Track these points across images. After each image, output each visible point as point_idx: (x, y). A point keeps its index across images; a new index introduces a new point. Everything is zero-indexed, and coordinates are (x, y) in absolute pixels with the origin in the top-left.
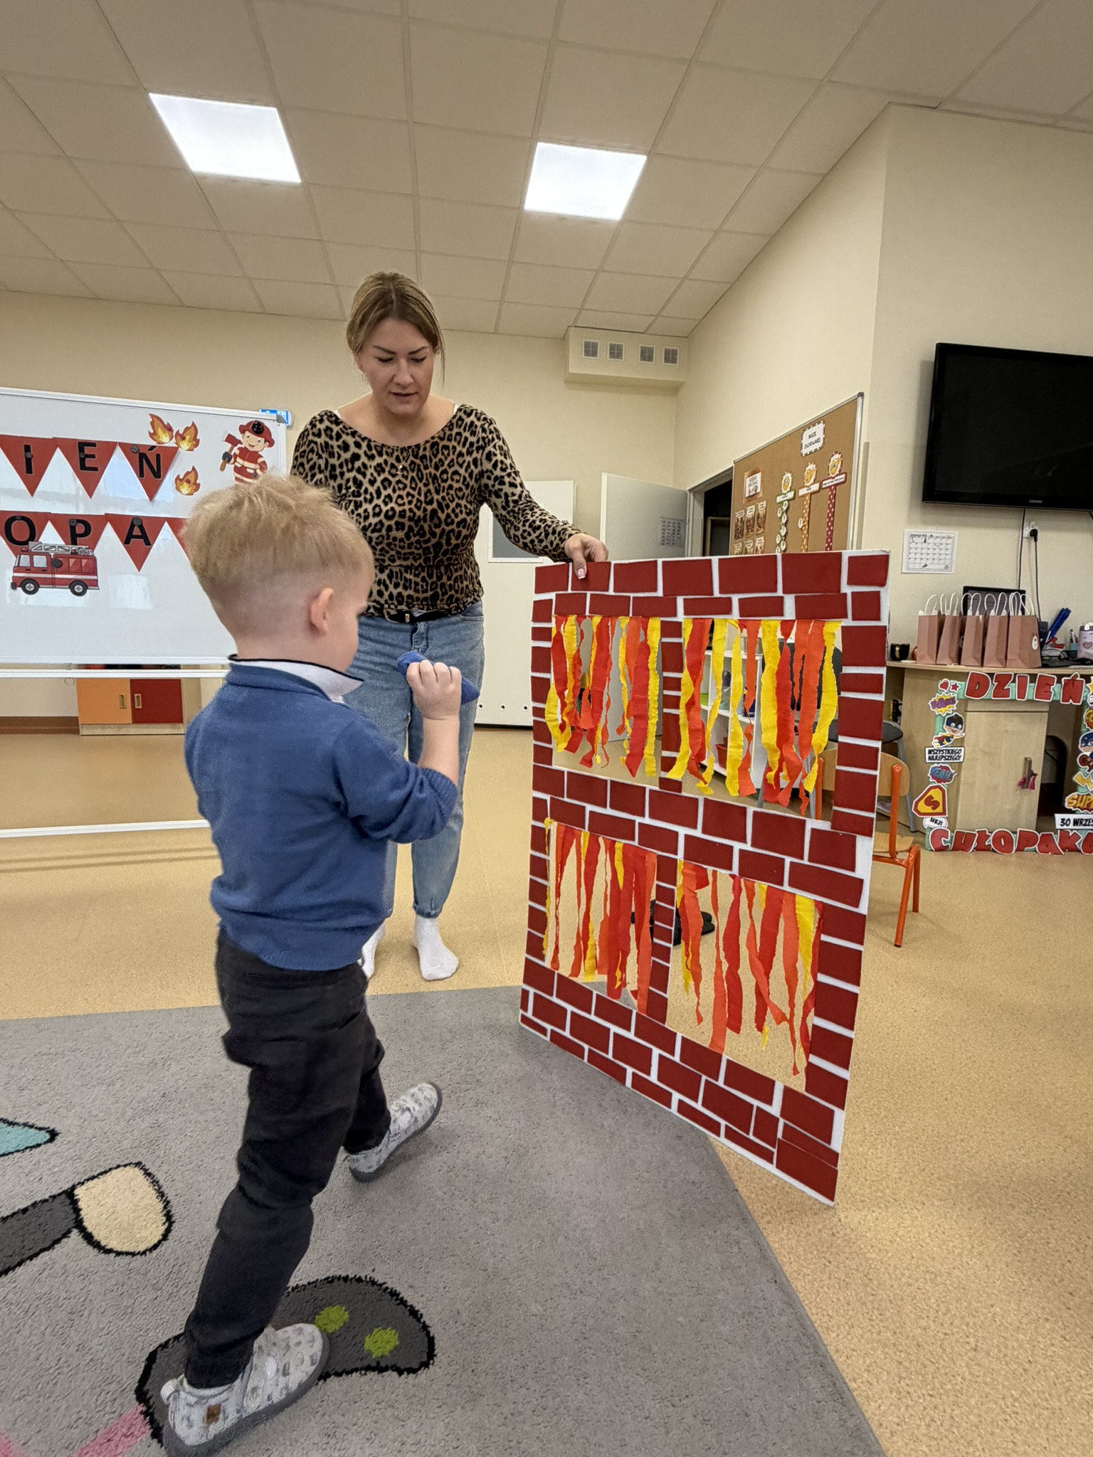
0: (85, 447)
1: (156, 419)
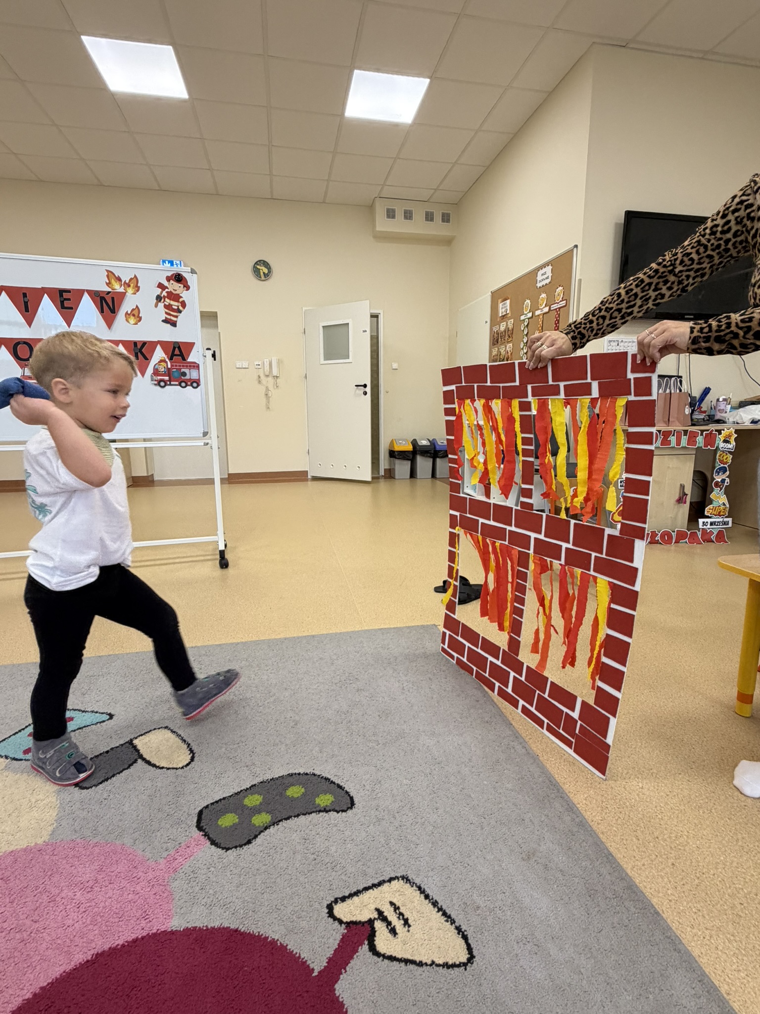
1: (110, 273)
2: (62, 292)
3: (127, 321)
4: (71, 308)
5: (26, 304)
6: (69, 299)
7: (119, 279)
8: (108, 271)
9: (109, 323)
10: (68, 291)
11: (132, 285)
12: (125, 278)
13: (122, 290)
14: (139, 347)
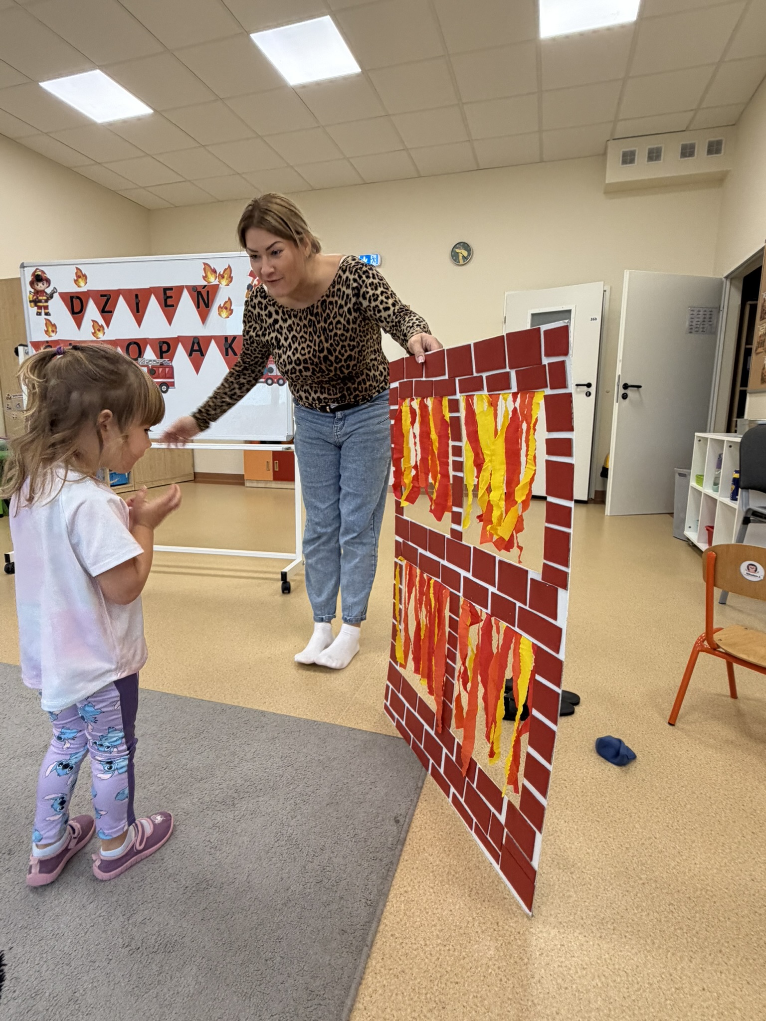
0: (167, 292)
1: (207, 268)
2: (166, 289)
3: (220, 314)
4: (173, 306)
5: (137, 304)
6: (171, 297)
7: (214, 271)
8: (205, 264)
9: (204, 317)
10: (171, 289)
11: (226, 276)
12: (220, 270)
13: (216, 282)
14: (229, 342)
